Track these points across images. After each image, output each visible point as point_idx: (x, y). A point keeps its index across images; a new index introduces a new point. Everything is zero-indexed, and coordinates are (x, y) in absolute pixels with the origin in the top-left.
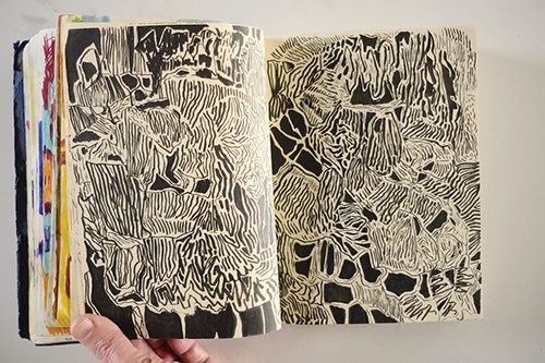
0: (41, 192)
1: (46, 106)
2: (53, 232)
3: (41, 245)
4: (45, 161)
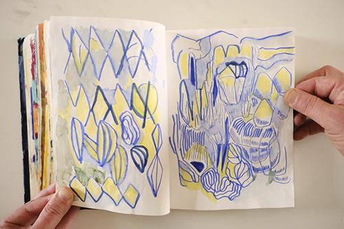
0: (33, 127)
1: (33, 78)
2: (39, 148)
3: (34, 157)
4: (35, 110)
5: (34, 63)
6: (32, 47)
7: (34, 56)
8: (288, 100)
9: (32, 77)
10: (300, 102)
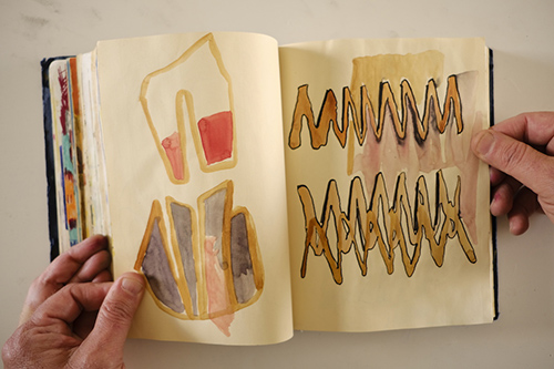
5: (64, 109)
6: (62, 82)
7: (65, 97)
8: (478, 150)
9: (61, 129)
10: (499, 151)
